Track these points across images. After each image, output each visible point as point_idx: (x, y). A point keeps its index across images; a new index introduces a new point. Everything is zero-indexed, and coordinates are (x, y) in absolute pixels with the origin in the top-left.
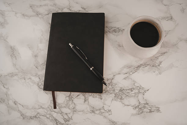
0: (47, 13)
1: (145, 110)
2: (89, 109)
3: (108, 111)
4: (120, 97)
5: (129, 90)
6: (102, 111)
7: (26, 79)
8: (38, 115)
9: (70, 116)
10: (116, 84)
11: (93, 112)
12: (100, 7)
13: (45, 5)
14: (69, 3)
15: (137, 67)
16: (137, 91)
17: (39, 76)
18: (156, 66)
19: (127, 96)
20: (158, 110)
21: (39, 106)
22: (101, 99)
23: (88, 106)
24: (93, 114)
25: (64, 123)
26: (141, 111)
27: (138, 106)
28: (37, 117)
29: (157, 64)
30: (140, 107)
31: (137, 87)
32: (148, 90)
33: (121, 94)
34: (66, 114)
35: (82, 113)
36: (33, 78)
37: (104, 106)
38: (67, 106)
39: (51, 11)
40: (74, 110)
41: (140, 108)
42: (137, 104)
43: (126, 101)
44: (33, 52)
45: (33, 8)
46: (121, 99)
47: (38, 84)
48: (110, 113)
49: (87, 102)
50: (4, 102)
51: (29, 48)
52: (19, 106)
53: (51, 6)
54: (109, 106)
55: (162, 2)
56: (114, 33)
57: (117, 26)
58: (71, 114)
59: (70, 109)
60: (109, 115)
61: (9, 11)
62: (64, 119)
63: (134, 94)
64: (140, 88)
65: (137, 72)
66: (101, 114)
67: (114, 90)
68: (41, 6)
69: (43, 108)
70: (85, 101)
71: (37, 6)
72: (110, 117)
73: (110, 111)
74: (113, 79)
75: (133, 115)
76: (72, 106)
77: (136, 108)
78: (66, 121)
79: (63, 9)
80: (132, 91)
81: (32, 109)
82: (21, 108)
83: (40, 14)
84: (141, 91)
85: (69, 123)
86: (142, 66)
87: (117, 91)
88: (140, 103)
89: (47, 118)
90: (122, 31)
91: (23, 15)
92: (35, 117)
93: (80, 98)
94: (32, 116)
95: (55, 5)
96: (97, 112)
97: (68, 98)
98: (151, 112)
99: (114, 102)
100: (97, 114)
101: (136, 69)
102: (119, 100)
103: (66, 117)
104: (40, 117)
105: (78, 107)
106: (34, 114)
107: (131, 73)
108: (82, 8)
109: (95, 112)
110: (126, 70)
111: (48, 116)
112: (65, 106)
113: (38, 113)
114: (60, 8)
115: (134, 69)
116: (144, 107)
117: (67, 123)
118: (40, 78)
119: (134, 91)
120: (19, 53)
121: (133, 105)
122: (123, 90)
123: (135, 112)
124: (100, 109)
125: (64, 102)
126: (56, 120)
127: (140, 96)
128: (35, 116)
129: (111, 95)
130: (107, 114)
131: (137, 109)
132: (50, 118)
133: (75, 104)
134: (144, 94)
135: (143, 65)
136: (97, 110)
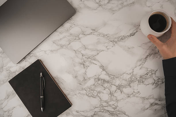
0: (68, 43)
2: (126, 96)
4: (142, 81)
5: (145, 75)
6: (134, 94)
7: (77, 94)
8: (96, 113)
9: (116, 105)
10: (136, 74)
11: (129, 97)
12: (105, 25)
13: (64, 37)
14: (81, 29)
15: (145, 59)
16: (151, 74)
17: (84, 89)
18: (157, 53)
19: (146, 79)
21: (93, 107)
22: (131, 87)
23: (124, 95)
24: (129, 98)
25: (114, 110)
26: (157, 85)
27: (154, 82)
28: (96, 114)
30: (156, 82)
31: (150, 71)
32: (157, 70)
34: (113, 105)
35: (122, 100)
36: (81, 92)
37: (134, 90)
38: (112, 100)
39: (71, 41)
40: (117, 101)
42: (153, 81)
43: (146, 82)
44: (72, 75)
45: (56, 43)
46: (143, 82)
47: (87, 94)
48: (139, 93)
49: (123, 93)
50: (69, 114)
51: (68, 73)
52: (80, 112)
53: (68, 36)
54: (137, 89)
55: (146, 5)
56: (122, 41)
57: (123, 35)
58: (116, 103)
59: (114, 101)
60: (139, 94)
61: (38, 52)
62: (113, 108)
63: (149, 76)
64: (152, 71)
65: (146, 62)
66: (134, 96)
67: (136, 79)
68: (61, 39)
69: (97, 107)
70: (121, 92)
71: (58, 40)
72: (140, 96)
73: (138, 92)
74: (133, 72)
75: (153, 89)
76: (114, 99)
77: (153, 84)
78: (115, 109)
79: (79, 36)
80: (147, 75)
81: (90, 111)
82: (83, 113)
83: (63, 46)
85: (117, 109)
86: (149, 57)
87: (138, 79)
88: (155, 80)
89: (102, 112)
90: (127, 37)
91: (51, 51)
92: (95, 114)
93: (117, 92)
94: (92, 115)
95: (72, 35)
96: (132, 96)
97: (110, 95)
99: (139, 86)
100: (132, 97)
101: (145, 60)
103: (114, 107)
104: (97, 113)
105: (119, 98)
106: (92, 113)
107: (143, 64)
108: (92, 30)
109: (130, 96)
110: (139, 63)
111: (102, 111)
112: (110, 100)
114: (77, 36)
116: (158, 82)
118: (86, 90)
119: (149, 74)
120: (63, 80)
121: (151, 83)
122: (142, 76)
124: (132, 94)
125: (109, 98)
126: (108, 111)
129: (136, 83)
130: (138, 95)
131: (155, 84)
132: (104, 111)
133: (116, 97)
134: (155, 74)
136: (131, 95)
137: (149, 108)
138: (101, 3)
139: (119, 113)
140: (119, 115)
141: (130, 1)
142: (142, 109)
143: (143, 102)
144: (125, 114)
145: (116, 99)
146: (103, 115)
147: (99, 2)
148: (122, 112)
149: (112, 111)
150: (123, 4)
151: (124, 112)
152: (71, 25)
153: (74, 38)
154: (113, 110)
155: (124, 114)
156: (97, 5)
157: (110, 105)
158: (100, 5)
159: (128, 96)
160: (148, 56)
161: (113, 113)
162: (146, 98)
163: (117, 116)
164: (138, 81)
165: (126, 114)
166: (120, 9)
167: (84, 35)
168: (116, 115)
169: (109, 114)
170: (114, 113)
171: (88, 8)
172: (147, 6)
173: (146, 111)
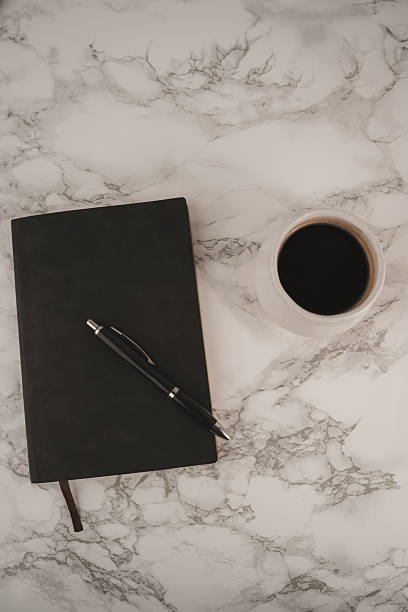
1: (353, 488)
2: (183, 515)
3: (241, 510)
4: (272, 462)
5: (295, 435)
6: (225, 512)
8: (30, 559)
9: (128, 545)
10: (255, 424)
11: (197, 520)
12: (167, 176)
14: (62, 174)
15: (312, 362)
16: (320, 436)
17: (7, 436)
18: (369, 349)
19: (293, 454)
20: (390, 483)
21: (25, 529)
22: (216, 477)
23: (179, 506)
24: (198, 526)
25: (115, 568)
26: (340, 495)
27: (330, 480)
28: (28, 565)
29: (371, 343)
30: (335, 482)
31: (320, 422)
32: (353, 428)
33: (274, 454)
34: (117, 541)
35: (163, 529)
37: (229, 496)
38: (115, 516)
39: (5, 211)
40: (140, 526)
41: (337, 486)
42: (327, 475)
43: (292, 471)
46: (277, 467)
47: (10, 463)
48: (248, 516)
49: (173, 495)
54: (244, 495)
55: (364, 131)
56: (225, 259)
57: (234, 235)
58: (133, 539)
59: (124, 524)
60: (248, 520)
62: (114, 557)
63: (313, 445)
64: (329, 424)
65: (312, 377)
66: (223, 521)
67: (251, 444)
69: (41, 535)
70: (168, 491)
72: (252, 527)
73: (247, 509)
74: (243, 408)
75: (317, 509)
76: (129, 515)
77: (323, 486)
78: (119, 560)
79: (44, 199)
80: (305, 438)
81: (7, 543)
84: (335, 433)
85: (129, 565)
86: (328, 356)
87: (260, 446)
88: (333, 470)
89: (59, 562)
90: (249, 248)
92: (22, 566)
93: (151, 486)
94: (11, 565)
95: (17, 187)
96: (211, 519)
97: (113, 492)
98: (368, 490)
99: (257, 480)
100: (211, 525)
101: (309, 366)
102: (270, 471)
103: (117, 550)
104: (36, 563)
105: (149, 515)
106: (14, 559)
107: (296, 383)
108: (107, 185)
109: (205, 520)
110: (278, 376)
111: (61, 557)
112: (109, 517)
113: (29, 554)
114: (36, 195)
115: (304, 367)
116: (349, 480)
117: (122, 567)
118: (11, 443)
119: (312, 436)
121: (313, 478)
122: (279, 438)
123: (322, 499)
124: (217, 510)
125: (104, 504)
126: (87, 564)
127: (333, 449)
128: (21, 564)
129: (243, 461)
130: (240, 521)
131: (329, 490)
132: (70, 562)
133: (137, 506)
134: (342, 442)
135: (330, 352)
136: (209, 513)
137: (279, 597)
138: (176, 84)
139: (134, 585)
140: (132, 597)
141: (298, 100)
142: (244, 593)
143: (257, 562)
144: (161, 600)
145: (137, 519)
146: (57, 580)
147: (166, 75)
148: (150, 586)
149: (104, 572)
150: (265, 107)
151: (157, 587)
152: (24, 146)
153: (23, 205)
154: (110, 566)
155: (157, 596)
156: (156, 87)
157: (102, 541)
158: (168, 92)
159: (195, 518)
160: (324, 350)
161: (107, 582)
162: (278, 543)
163: (124, 599)
164: (256, 457)
165: (167, 600)
166: (248, 123)
167: (70, 198)
168: (117, 592)
169: (90, 580)
170: (113, 581)
171: (117, 91)
172: (367, 136)
173: (262, 607)
